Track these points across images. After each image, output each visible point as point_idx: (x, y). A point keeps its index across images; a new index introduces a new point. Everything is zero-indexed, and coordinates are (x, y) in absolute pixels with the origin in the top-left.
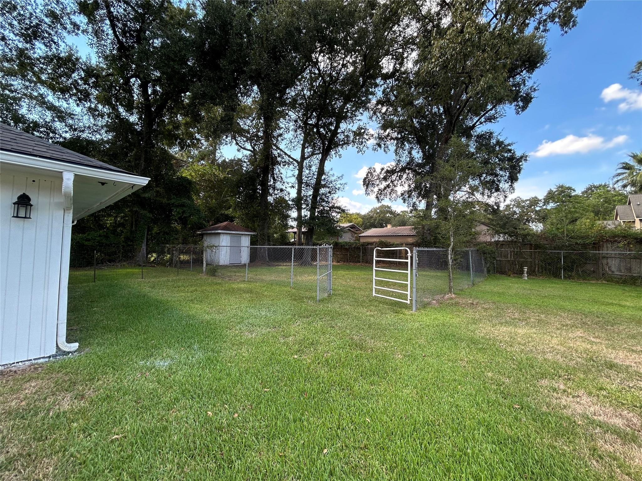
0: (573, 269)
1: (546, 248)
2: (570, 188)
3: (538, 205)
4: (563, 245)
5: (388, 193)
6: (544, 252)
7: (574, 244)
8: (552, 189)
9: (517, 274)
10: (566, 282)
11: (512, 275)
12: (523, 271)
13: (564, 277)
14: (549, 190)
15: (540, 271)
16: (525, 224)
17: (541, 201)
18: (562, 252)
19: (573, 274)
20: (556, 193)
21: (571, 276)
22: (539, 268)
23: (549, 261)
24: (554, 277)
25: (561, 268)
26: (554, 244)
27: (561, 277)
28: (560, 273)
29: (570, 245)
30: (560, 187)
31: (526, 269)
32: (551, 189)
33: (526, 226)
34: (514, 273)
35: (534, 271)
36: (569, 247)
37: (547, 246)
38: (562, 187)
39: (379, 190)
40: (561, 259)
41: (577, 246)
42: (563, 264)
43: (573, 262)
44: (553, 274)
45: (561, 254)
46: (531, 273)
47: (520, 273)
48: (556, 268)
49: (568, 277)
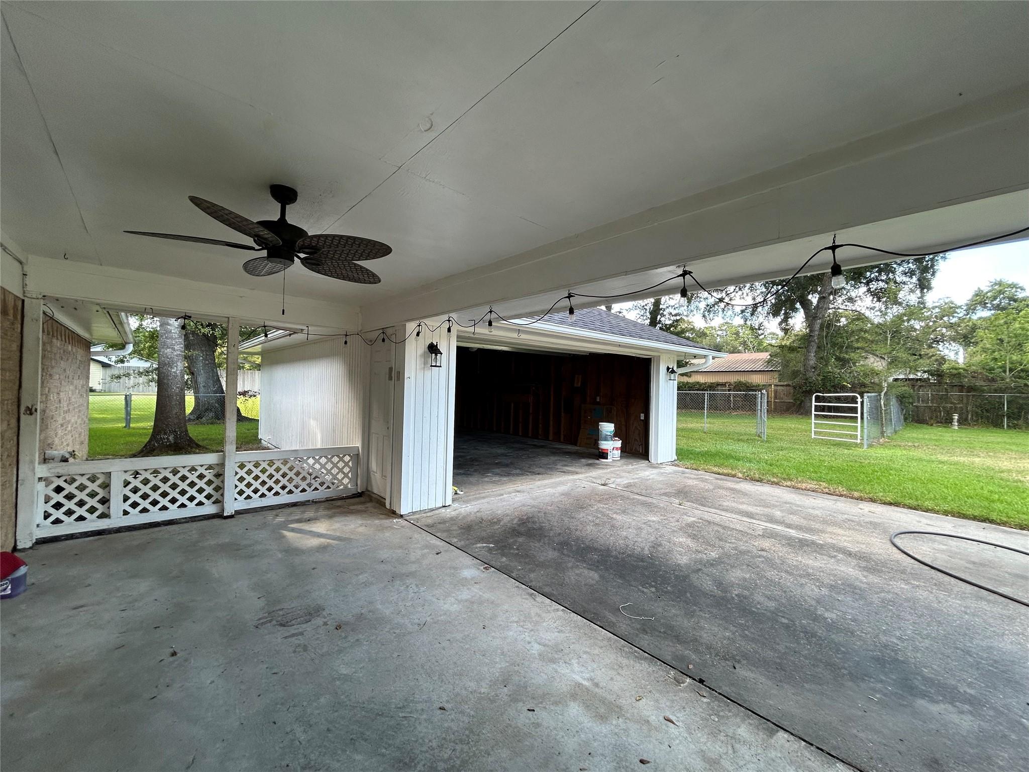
0: (1020, 416)
1: (983, 391)
2: (1014, 286)
3: (956, 315)
4: (1007, 388)
5: (720, 310)
6: (980, 395)
7: (1022, 385)
8: (982, 289)
9: (941, 423)
10: (1010, 432)
11: (934, 425)
12: (952, 419)
13: (1008, 426)
14: (977, 289)
15: (974, 418)
16: (930, 347)
17: (960, 307)
18: (1006, 395)
19: (1021, 422)
20: (989, 294)
21: (1017, 425)
22: (972, 416)
23: (987, 407)
24: (994, 426)
25: (1004, 416)
26: (996, 385)
27: (1003, 426)
28: (1002, 422)
29: (1016, 387)
30: (996, 284)
31: (956, 417)
32: (979, 288)
33: (933, 350)
34: (938, 422)
35: (966, 419)
36: (1015, 389)
37: (985, 388)
38: (1000, 284)
39: (708, 305)
40: (1004, 405)
41: (1026, 388)
42: (1007, 411)
43: (1021, 408)
44: (992, 423)
45: (1004, 398)
46: (963, 422)
47: (948, 422)
48: (997, 415)
49: (1013, 427)
